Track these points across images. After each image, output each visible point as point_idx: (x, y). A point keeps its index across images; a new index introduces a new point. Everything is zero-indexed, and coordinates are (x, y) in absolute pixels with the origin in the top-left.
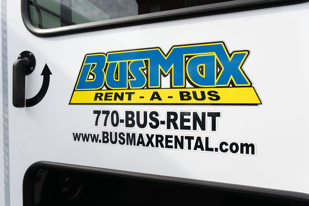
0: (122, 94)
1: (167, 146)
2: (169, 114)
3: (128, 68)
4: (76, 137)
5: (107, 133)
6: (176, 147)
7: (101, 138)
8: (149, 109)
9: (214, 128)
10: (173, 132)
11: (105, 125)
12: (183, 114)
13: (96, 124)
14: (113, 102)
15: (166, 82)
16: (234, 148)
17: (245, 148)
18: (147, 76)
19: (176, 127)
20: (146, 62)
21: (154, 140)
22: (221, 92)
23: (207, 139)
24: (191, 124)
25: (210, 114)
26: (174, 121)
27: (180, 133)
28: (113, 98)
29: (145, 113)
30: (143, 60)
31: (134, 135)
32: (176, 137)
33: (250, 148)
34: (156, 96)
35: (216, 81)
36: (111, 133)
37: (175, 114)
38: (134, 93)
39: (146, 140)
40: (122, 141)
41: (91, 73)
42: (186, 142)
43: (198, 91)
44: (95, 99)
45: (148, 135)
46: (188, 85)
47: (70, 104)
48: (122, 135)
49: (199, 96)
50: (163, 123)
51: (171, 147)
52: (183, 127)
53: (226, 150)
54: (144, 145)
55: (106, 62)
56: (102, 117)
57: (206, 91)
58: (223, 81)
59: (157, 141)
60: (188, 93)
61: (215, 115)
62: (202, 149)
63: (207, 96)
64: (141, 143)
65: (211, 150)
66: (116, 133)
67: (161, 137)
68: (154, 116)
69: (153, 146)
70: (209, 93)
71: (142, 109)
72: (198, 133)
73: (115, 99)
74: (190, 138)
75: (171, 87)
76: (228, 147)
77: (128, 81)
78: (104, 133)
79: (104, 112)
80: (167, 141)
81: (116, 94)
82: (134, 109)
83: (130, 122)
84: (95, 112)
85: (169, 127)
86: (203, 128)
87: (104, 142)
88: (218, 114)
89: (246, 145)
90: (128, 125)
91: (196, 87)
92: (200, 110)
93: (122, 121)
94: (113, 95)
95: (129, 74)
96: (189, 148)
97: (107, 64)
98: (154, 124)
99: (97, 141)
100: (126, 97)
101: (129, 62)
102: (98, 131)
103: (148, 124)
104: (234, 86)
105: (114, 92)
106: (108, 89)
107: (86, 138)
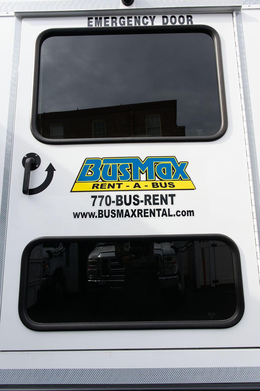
0: (114, 184)
1: (145, 216)
2: (146, 196)
3: (118, 168)
4: (76, 215)
5: (102, 211)
6: (151, 216)
7: (97, 214)
8: (133, 194)
9: (172, 203)
10: (148, 207)
11: (100, 205)
12: (154, 196)
13: (93, 205)
14: (107, 189)
15: (143, 177)
16: (184, 213)
17: (189, 213)
18: (131, 173)
19: (150, 204)
20: (131, 165)
21: (136, 213)
22: (175, 183)
23: (169, 209)
24: (159, 201)
25: (170, 195)
26: (149, 200)
27: (153, 207)
28: (107, 187)
29: (130, 196)
30: (128, 164)
31: (122, 211)
32: (151, 210)
33: (192, 213)
34: (137, 185)
35: (172, 177)
36: (105, 211)
37: (149, 196)
38: (122, 184)
39: (131, 213)
40: (113, 215)
41: (89, 171)
42: (156, 212)
43: (163, 183)
44: (93, 188)
45: (132, 210)
46: (157, 179)
47: (71, 191)
48: (113, 212)
49: (163, 185)
50: (142, 201)
51: (148, 216)
52: (155, 204)
53: (180, 215)
54: (129, 217)
55: (102, 164)
56: (98, 200)
57: (167, 182)
58: (176, 177)
59: (138, 213)
60: (157, 184)
61: (172, 196)
62: (167, 216)
63: (168, 185)
64: (127, 215)
65: (172, 216)
66: (109, 211)
67: (141, 210)
68: (136, 197)
69: (135, 216)
70: (169, 184)
71: (128, 194)
72: (164, 206)
73: (108, 188)
74: (159, 210)
75: (147, 180)
76: (181, 213)
77: (118, 176)
78: (99, 211)
79: (99, 197)
80: (145, 213)
81: (109, 185)
82: (123, 194)
83: (120, 202)
84: (92, 197)
85: (146, 204)
86: (166, 203)
87: (99, 217)
88: (174, 195)
89: (190, 211)
90: (118, 204)
91: (161, 180)
92: (164, 193)
93: (114, 202)
94: (107, 185)
95: (119, 172)
96: (159, 216)
97: (103, 165)
98: (136, 202)
99: (93, 217)
100: (116, 186)
101: (119, 165)
102: (95, 209)
103: (132, 203)
104: (182, 180)
105: (108, 183)
106: (103, 181)
107: (84, 215)
